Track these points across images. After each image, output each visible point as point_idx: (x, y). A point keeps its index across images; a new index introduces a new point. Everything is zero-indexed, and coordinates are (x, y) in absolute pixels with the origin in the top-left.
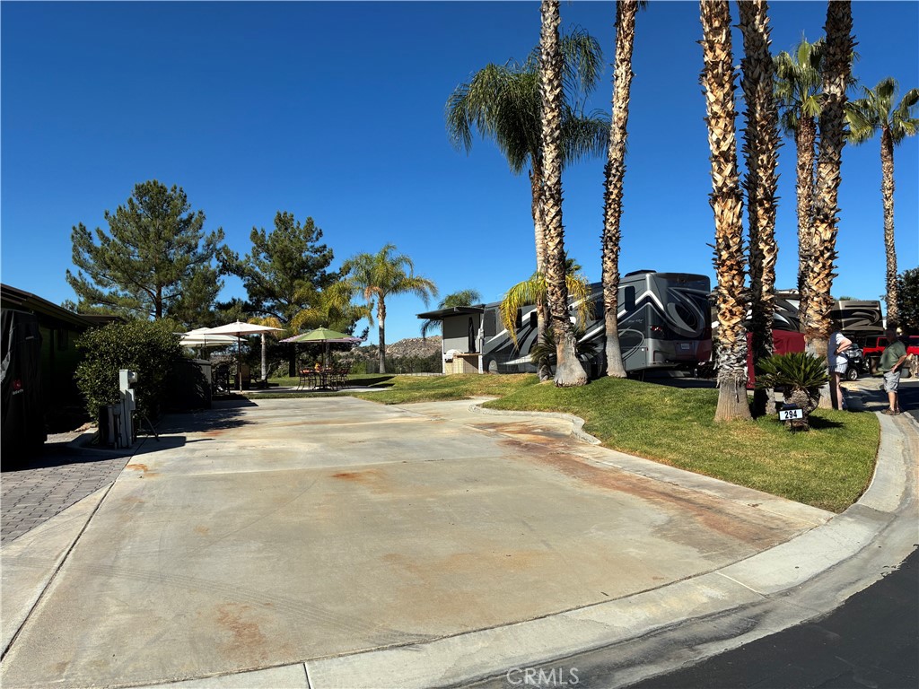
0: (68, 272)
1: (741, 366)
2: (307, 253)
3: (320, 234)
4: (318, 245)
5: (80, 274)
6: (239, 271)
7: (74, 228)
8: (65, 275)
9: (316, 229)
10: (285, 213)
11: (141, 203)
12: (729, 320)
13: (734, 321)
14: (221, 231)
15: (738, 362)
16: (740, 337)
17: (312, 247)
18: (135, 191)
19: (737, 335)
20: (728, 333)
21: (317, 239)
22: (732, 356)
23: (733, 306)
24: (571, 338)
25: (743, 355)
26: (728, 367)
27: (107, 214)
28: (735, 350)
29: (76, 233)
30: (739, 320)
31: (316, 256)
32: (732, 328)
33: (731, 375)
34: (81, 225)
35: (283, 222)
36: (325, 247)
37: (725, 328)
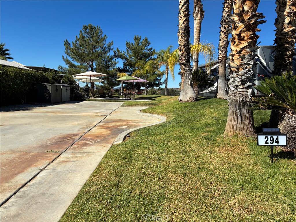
0: (63, 56)
1: (245, 88)
2: (145, 51)
3: (150, 43)
4: (149, 47)
5: (66, 57)
6: (121, 57)
7: (65, 41)
8: (62, 57)
9: (148, 41)
10: (138, 36)
11: (85, 32)
12: (237, 45)
13: (241, 46)
14: (112, 42)
15: (242, 84)
16: (246, 61)
17: (147, 48)
18: (83, 28)
19: (243, 58)
20: (236, 57)
21: (149, 45)
22: (237, 79)
23: (241, 32)
24: (189, 75)
25: (247, 78)
26: (233, 89)
27: (77, 37)
28: (240, 73)
29: (65, 43)
30: (246, 44)
31: (148, 52)
32: (240, 52)
33: (235, 96)
34: (66, 40)
35: (137, 39)
36: (152, 48)
37: (234, 52)
